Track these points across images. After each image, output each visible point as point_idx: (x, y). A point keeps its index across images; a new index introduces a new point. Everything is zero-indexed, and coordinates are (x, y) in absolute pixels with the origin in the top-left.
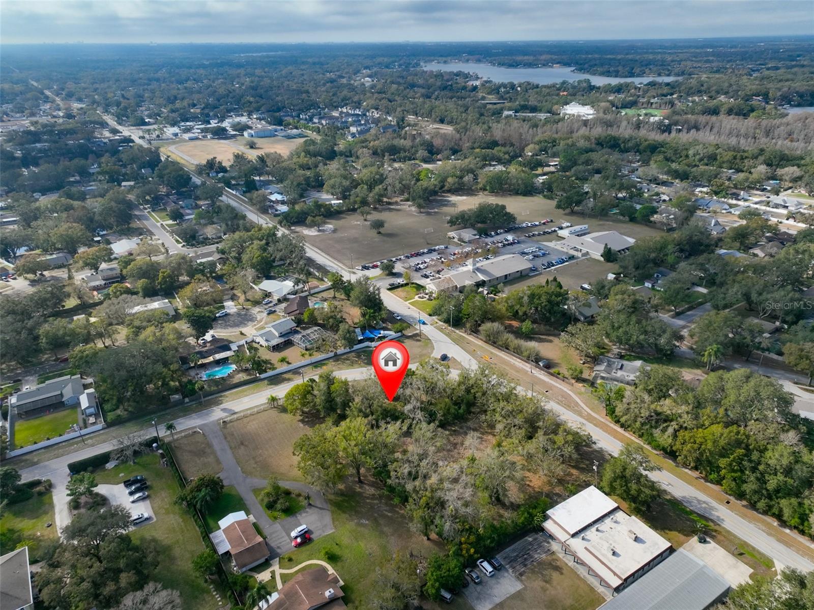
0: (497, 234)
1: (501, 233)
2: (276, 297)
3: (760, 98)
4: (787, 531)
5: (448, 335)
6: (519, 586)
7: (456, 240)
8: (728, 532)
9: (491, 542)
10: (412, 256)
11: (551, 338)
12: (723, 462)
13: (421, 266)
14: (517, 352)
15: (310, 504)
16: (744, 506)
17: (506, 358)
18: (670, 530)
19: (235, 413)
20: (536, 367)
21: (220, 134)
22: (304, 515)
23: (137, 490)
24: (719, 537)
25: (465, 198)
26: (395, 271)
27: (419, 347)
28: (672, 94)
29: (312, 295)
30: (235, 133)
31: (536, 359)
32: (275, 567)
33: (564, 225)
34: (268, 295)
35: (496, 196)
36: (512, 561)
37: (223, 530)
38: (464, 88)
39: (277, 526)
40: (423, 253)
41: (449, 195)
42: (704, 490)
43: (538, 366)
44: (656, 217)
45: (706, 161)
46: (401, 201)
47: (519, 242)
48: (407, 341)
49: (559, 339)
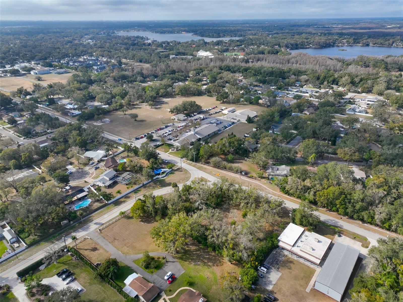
0: (195, 115)
1: (196, 115)
2: (96, 160)
3: (277, 46)
4: (366, 225)
5: (194, 166)
6: (280, 274)
7: (176, 120)
8: (346, 230)
9: (262, 257)
10: (158, 130)
11: (241, 161)
12: (337, 202)
13: (166, 135)
14: (231, 169)
15: (167, 261)
16: (347, 218)
17: (226, 173)
18: (326, 235)
19: (103, 224)
20: (241, 175)
21: (15, 73)
22: (166, 267)
23: (67, 277)
24: (344, 233)
25: (170, 99)
26: (154, 138)
27: (183, 174)
28: (241, 45)
29: (115, 156)
30: (24, 72)
31: (240, 172)
32: (164, 296)
33: (223, 108)
34: (90, 159)
35: (185, 97)
36: (272, 264)
37: (129, 285)
38: (144, 44)
39: (155, 276)
40: (163, 128)
41: (162, 98)
42: (331, 215)
43: (242, 175)
44: (260, 101)
45: (269, 75)
46: (139, 103)
47: (206, 118)
48: (175, 172)
49: (245, 161)
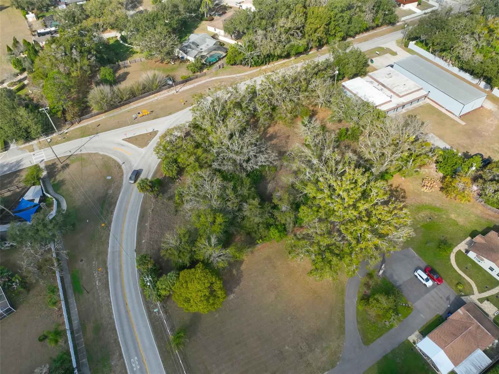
5: (67, 138)
11: (121, 72)
17: (142, 103)
22: (395, 277)
37: (456, 364)
39: (419, 304)
48: (59, 177)
49: (125, 67)
